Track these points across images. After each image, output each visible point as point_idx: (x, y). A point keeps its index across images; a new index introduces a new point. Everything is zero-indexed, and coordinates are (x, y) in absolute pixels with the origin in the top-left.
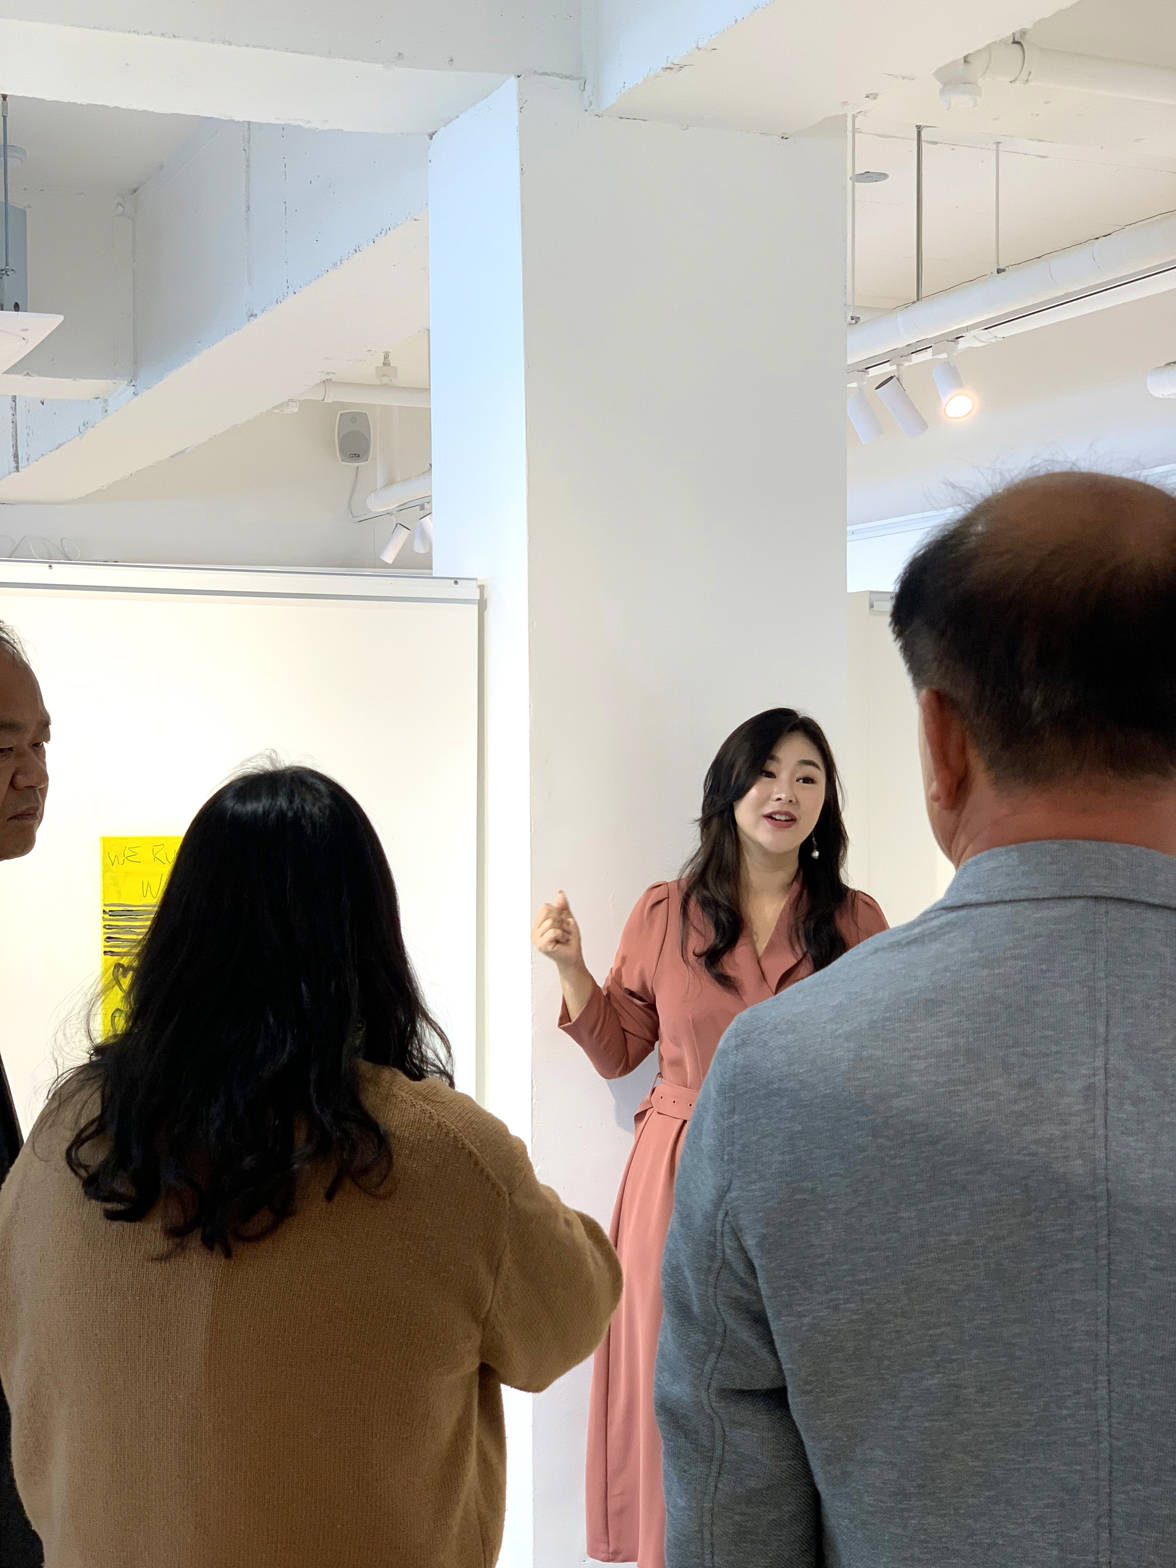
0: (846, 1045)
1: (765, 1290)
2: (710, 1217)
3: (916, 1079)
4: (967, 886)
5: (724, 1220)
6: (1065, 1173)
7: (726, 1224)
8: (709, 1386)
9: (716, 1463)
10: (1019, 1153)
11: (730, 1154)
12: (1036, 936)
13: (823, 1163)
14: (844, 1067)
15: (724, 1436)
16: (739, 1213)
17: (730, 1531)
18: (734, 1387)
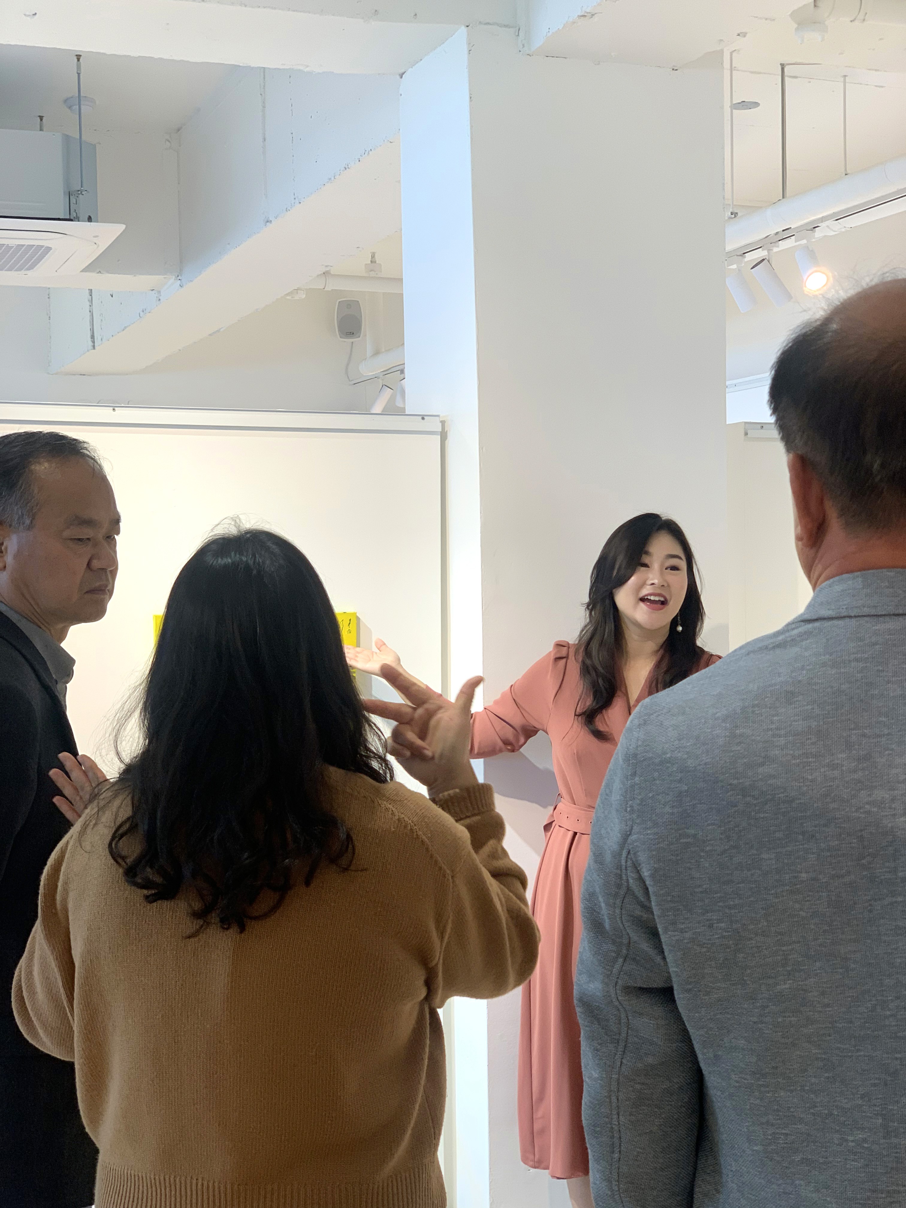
0: (724, 725)
1: (656, 911)
2: (617, 855)
3: (777, 752)
4: (822, 604)
5: (627, 857)
6: (892, 827)
7: (629, 860)
8: (616, 984)
9: (622, 1044)
10: (856, 811)
11: (631, 806)
12: (876, 644)
13: (704, 815)
14: (721, 741)
15: (628, 1024)
16: (638, 851)
17: (632, 1097)
18: (636, 985)
